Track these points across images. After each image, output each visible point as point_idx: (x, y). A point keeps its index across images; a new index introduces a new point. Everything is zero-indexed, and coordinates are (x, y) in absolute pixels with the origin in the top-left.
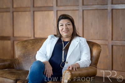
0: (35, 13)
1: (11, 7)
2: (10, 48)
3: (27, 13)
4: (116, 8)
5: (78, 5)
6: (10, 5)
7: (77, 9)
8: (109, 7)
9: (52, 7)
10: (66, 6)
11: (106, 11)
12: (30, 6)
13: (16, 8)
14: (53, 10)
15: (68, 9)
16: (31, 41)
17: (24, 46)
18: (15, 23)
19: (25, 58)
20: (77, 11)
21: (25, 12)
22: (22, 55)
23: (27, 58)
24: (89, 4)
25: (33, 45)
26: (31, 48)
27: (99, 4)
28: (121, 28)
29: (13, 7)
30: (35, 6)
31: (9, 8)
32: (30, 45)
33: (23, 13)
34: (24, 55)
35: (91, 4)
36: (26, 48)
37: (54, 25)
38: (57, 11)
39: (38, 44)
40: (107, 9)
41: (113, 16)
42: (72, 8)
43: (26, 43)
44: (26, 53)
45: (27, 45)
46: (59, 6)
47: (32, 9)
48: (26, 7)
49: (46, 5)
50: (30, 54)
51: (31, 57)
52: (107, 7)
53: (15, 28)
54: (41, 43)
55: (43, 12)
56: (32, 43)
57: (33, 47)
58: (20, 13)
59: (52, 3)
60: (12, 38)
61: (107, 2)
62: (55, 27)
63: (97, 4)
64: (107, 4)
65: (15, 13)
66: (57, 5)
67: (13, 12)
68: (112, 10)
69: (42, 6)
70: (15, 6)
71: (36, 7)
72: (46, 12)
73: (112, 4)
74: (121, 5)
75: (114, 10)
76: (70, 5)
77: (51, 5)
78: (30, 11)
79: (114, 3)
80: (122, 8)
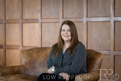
0: (23, 24)
1: (4, 19)
2: (2, 55)
3: (17, 24)
4: (90, 21)
5: (59, 18)
6: (3, 18)
7: (58, 21)
8: (85, 20)
9: (38, 19)
10: (49, 19)
11: (82, 23)
12: (19, 18)
13: (8, 20)
14: (38, 23)
15: (50, 21)
16: (36, 50)
17: (30, 54)
18: (7, 33)
19: (31, 65)
20: (58, 23)
21: (15, 24)
22: (28, 62)
23: (32, 65)
24: (68, 17)
25: (38, 53)
26: (36, 56)
27: (76, 17)
28: (95, 39)
29: (5, 19)
30: (23, 18)
31: (2, 20)
32: (35, 53)
33: (14, 24)
34: (30, 62)
35: (70, 17)
36: (31, 56)
37: (39, 36)
38: (41, 23)
39: (43, 52)
40: (83, 22)
41: (88, 27)
42: (54, 20)
43: (31, 51)
44: (32, 60)
45: (33, 53)
46: (43, 19)
47: (21, 21)
48: (16, 20)
49: (32, 18)
50: (35, 61)
51: (36, 64)
52: (83, 20)
53: (7, 38)
54: (45, 51)
55: (30, 24)
56: (37, 52)
57: (38, 55)
58: (11, 24)
59: (38, 16)
60: (4, 46)
61: (83, 16)
62: (40, 38)
63: (74, 17)
64: (83, 18)
65: (7, 25)
66: (41, 18)
67: (5, 24)
68: (87, 22)
69: (29, 18)
70: (7, 19)
71: (25, 19)
72: (32, 24)
73: (87, 17)
74: (95, 18)
75: (88, 23)
76: (52, 18)
77: (37, 18)
78: (19, 23)
79: (88, 16)
80: (95, 21)
